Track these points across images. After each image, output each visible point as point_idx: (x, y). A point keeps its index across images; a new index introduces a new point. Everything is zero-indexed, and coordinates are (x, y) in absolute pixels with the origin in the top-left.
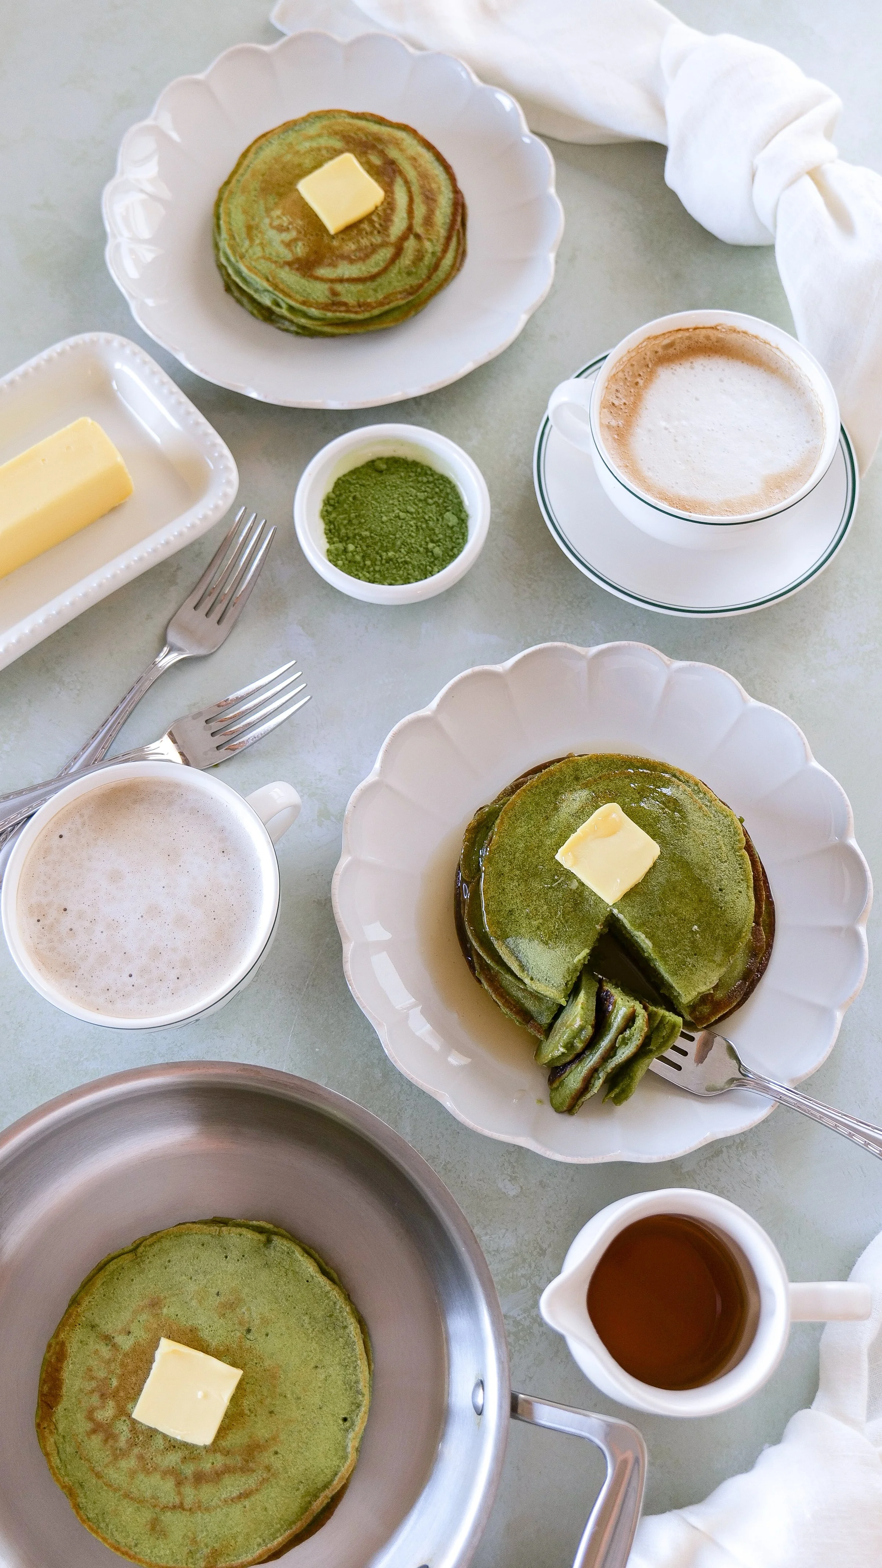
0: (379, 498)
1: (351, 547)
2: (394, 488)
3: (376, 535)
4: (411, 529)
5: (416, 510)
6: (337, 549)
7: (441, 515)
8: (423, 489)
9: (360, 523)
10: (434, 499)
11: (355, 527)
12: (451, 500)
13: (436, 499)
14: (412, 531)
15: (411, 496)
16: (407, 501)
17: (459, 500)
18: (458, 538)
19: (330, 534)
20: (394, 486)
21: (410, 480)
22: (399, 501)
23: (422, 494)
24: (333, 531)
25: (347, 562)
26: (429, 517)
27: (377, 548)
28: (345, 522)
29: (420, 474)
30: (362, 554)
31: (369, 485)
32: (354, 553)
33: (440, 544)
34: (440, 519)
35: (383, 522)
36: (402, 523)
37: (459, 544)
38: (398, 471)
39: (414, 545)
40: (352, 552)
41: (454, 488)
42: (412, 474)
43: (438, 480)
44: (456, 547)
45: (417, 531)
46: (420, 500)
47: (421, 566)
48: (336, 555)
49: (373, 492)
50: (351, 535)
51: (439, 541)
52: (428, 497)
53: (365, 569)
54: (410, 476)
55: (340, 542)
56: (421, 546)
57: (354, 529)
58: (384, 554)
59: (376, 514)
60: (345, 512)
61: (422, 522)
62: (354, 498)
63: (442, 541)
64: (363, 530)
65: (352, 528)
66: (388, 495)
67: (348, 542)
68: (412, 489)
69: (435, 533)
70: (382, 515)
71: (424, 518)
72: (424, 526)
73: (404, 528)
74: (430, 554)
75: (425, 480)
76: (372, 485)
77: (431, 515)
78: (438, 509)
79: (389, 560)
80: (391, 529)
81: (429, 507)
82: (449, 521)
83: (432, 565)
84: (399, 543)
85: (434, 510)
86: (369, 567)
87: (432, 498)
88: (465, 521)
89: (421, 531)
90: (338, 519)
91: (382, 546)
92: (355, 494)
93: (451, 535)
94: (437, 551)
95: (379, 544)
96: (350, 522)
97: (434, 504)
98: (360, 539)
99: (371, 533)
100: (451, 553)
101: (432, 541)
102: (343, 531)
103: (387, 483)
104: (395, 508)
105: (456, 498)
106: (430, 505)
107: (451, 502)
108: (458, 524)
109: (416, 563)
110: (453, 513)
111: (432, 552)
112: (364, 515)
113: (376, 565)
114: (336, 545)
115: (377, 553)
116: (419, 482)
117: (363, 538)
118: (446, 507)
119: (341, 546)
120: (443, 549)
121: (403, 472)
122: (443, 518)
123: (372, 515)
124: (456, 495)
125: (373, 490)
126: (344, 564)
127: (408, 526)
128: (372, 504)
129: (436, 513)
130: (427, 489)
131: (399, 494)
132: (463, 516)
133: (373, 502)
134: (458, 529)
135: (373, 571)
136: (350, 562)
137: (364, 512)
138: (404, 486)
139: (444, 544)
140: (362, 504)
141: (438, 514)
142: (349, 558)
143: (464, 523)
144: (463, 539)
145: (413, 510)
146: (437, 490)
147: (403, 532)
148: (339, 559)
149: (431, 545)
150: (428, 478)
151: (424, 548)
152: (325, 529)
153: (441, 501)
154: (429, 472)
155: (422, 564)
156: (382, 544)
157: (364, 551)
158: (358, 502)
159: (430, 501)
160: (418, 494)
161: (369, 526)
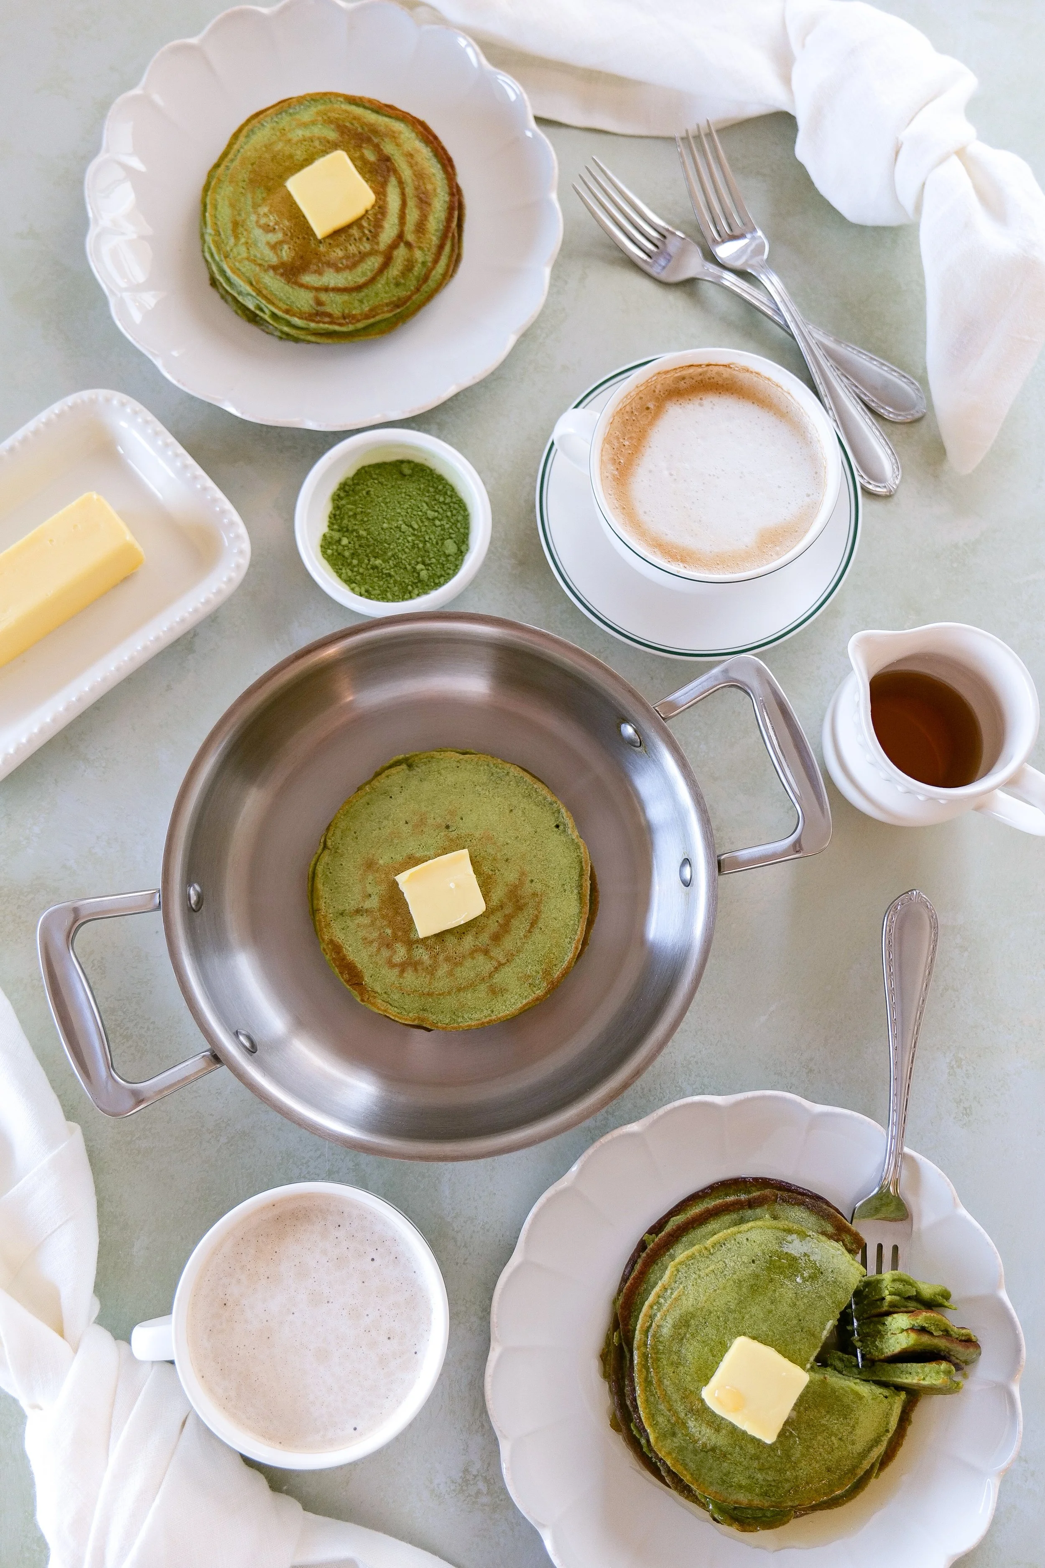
0: (390, 502)
1: (345, 541)
2: (408, 497)
3: (372, 538)
4: (407, 544)
5: (420, 527)
6: (331, 537)
7: (443, 539)
8: (436, 508)
9: (362, 520)
10: (442, 522)
11: (357, 522)
12: (458, 528)
13: (444, 522)
14: (407, 547)
15: (421, 511)
16: (414, 515)
17: (466, 531)
18: (450, 569)
19: (333, 519)
20: (409, 496)
21: (427, 494)
22: (407, 513)
23: (433, 513)
24: (337, 517)
25: (335, 554)
26: (430, 539)
27: (368, 551)
28: (351, 513)
29: (440, 491)
30: (352, 551)
31: (386, 485)
32: (345, 548)
33: (430, 568)
34: (440, 544)
35: (382, 529)
36: (401, 536)
37: (448, 574)
38: (419, 480)
39: (403, 562)
40: (344, 546)
41: (466, 518)
42: (431, 490)
43: (455, 503)
44: (444, 576)
45: (412, 548)
46: (428, 519)
47: (403, 584)
48: (330, 543)
49: (387, 494)
50: (350, 529)
51: (429, 565)
52: (437, 518)
53: (350, 567)
54: (428, 491)
55: (339, 531)
56: (410, 564)
57: (355, 524)
58: (372, 559)
59: (380, 518)
60: (354, 503)
61: (420, 541)
62: (368, 493)
63: (432, 565)
64: (362, 528)
65: (354, 522)
66: (399, 502)
67: (346, 534)
68: (424, 505)
69: (429, 555)
70: (385, 521)
71: (424, 538)
72: (421, 545)
73: (400, 541)
74: (416, 575)
75: (442, 499)
76: (389, 486)
77: (432, 536)
78: (442, 532)
79: (374, 568)
80: (387, 538)
81: (434, 527)
82: (447, 549)
83: (414, 586)
84: (390, 554)
85: (437, 533)
86: (354, 566)
87: (440, 520)
88: (463, 554)
89: (416, 549)
90: (345, 508)
91: (373, 550)
92: (370, 489)
93: (444, 563)
94: (424, 574)
95: (372, 548)
96: (355, 514)
97: (440, 526)
98: (356, 537)
99: (368, 534)
100: (437, 581)
101: (423, 563)
102: (345, 521)
103: (404, 490)
104: (400, 519)
105: (465, 528)
106: (436, 527)
107: (457, 530)
108: (456, 554)
109: (399, 579)
110: (455, 542)
111: (419, 574)
112: (370, 513)
113: (361, 567)
114: (333, 533)
115: (367, 556)
116: (436, 500)
117: (359, 537)
118: (451, 533)
119: (337, 535)
120: (431, 574)
121: (424, 483)
122: (443, 544)
123: (375, 517)
124: (466, 524)
125: (389, 492)
126: (333, 554)
127: (405, 540)
128: (380, 506)
129: (438, 536)
130: (440, 510)
131: (410, 505)
132: (463, 548)
133: (382, 504)
134: (453, 560)
135: (356, 572)
136: (339, 554)
137: (369, 511)
138: (419, 498)
139: (433, 570)
140: (372, 502)
141: (441, 537)
142: (339, 551)
143: (461, 555)
144: (454, 570)
145: (416, 526)
146: (449, 514)
147: (398, 545)
148: (331, 548)
149: (420, 567)
150: (445, 499)
151: (413, 567)
152: (331, 513)
153: (447, 526)
154: (449, 493)
155: (404, 582)
156: (375, 548)
157: (356, 549)
158: (369, 499)
159: (437, 523)
160: (429, 512)
161: (369, 527)
